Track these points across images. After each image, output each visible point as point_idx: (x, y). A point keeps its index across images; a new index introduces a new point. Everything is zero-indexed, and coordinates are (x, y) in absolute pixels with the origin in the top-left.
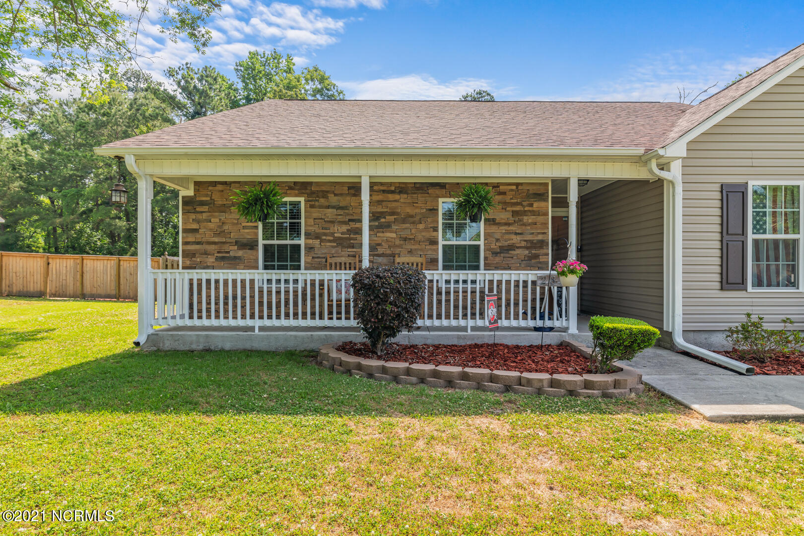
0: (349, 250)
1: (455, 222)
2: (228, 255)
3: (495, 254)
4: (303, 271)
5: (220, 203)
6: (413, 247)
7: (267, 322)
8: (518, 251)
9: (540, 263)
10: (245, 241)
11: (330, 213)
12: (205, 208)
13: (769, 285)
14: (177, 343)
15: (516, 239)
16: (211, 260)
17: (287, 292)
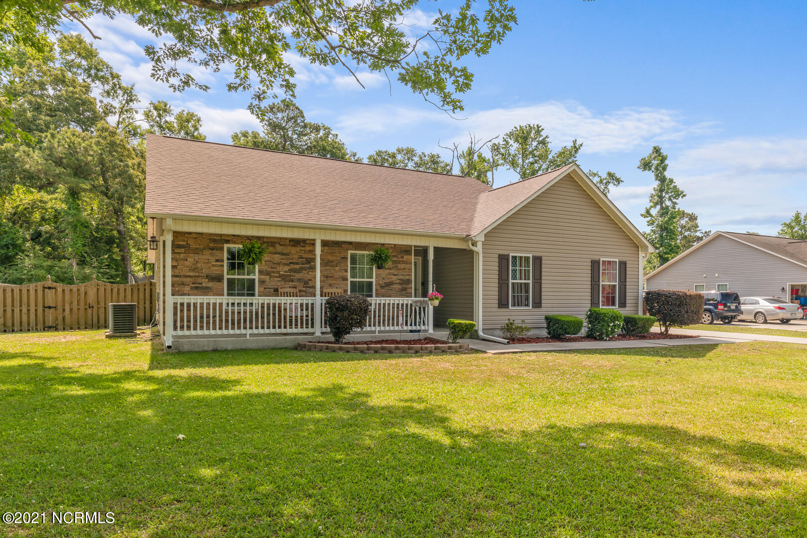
0: (290, 283)
1: (358, 266)
2: (201, 286)
3: (382, 287)
4: (257, 297)
5: (194, 246)
6: (333, 282)
7: (255, 331)
8: (395, 286)
9: (408, 293)
10: (214, 276)
11: (277, 258)
12: (182, 250)
13: (518, 305)
14: (193, 346)
15: (394, 278)
16: (187, 289)
17: (245, 312)
